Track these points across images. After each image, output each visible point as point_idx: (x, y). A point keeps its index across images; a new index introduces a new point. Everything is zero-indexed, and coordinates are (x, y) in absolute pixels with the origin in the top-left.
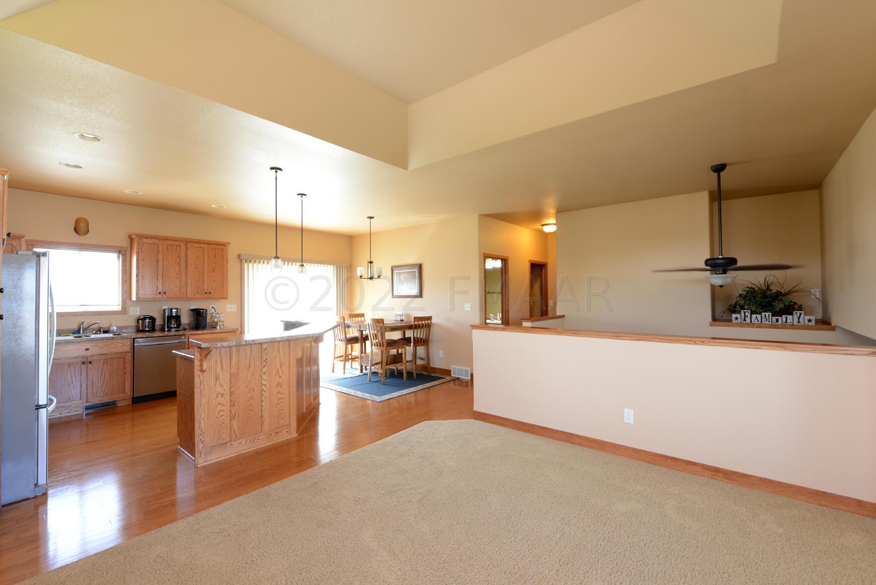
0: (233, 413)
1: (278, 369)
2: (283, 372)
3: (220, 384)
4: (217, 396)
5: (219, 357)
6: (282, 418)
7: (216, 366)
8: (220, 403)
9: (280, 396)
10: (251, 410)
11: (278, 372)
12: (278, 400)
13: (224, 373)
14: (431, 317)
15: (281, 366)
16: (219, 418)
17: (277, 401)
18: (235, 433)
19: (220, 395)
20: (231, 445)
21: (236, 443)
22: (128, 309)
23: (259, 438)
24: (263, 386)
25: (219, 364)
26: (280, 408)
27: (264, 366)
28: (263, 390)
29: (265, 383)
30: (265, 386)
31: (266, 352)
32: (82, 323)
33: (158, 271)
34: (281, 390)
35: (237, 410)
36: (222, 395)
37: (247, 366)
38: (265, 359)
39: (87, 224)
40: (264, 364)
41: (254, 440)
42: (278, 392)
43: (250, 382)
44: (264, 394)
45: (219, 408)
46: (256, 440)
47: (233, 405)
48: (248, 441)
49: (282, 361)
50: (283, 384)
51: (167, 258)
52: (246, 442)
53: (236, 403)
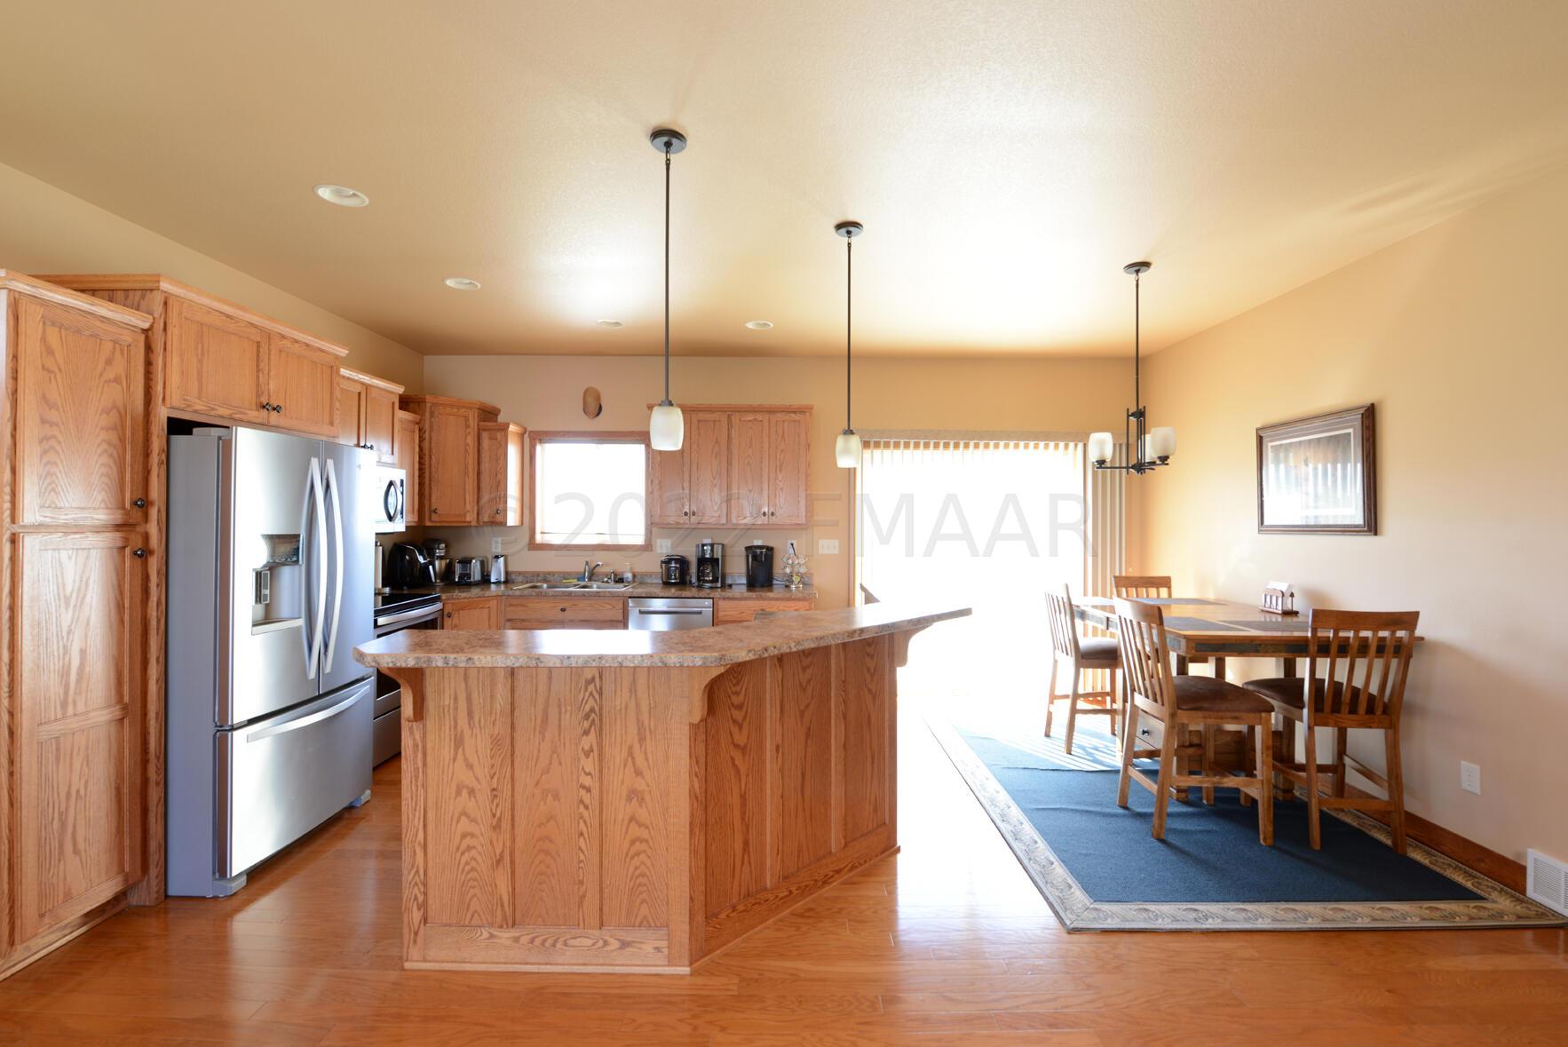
0: (498, 852)
1: (631, 748)
2: (647, 759)
3: (466, 759)
4: (458, 793)
5: (463, 686)
6: (643, 901)
7: (456, 709)
8: (464, 813)
9: (635, 831)
10: (547, 853)
11: (631, 754)
12: (633, 842)
13: (477, 730)
14: (1415, 615)
15: (642, 739)
16: (463, 854)
17: (627, 844)
18: (502, 906)
19: (465, 792)
20: (492, 936)
21: (505, 936)
22: (653, 543)
23: (571, 942)
24: (583, 792)
25: (462, 704)
26: (637, 868)
27: (586, 733)
28: (582, 801)
29: (587, 781)
30: (588, 790)
31: (591, 687)
32: (587, 563)
33: (683, 472)
34: (642, 814)
35: (508, 844)
36: (472, 792)
37: (539, 721)
38: (587, 708)
39: (598, 398)
40: (586, 724)
41: (554, 945)
42: (632, 819)
43: (547, 771)
44: (585, 813)
45: (464, 825)
46: (559, 945)
47: (496, 828)
48: (538, 941)
49: (646, 723)
50: (647, 798)
51: (698, 445)
52: (532, 941)
53: (506, 825)
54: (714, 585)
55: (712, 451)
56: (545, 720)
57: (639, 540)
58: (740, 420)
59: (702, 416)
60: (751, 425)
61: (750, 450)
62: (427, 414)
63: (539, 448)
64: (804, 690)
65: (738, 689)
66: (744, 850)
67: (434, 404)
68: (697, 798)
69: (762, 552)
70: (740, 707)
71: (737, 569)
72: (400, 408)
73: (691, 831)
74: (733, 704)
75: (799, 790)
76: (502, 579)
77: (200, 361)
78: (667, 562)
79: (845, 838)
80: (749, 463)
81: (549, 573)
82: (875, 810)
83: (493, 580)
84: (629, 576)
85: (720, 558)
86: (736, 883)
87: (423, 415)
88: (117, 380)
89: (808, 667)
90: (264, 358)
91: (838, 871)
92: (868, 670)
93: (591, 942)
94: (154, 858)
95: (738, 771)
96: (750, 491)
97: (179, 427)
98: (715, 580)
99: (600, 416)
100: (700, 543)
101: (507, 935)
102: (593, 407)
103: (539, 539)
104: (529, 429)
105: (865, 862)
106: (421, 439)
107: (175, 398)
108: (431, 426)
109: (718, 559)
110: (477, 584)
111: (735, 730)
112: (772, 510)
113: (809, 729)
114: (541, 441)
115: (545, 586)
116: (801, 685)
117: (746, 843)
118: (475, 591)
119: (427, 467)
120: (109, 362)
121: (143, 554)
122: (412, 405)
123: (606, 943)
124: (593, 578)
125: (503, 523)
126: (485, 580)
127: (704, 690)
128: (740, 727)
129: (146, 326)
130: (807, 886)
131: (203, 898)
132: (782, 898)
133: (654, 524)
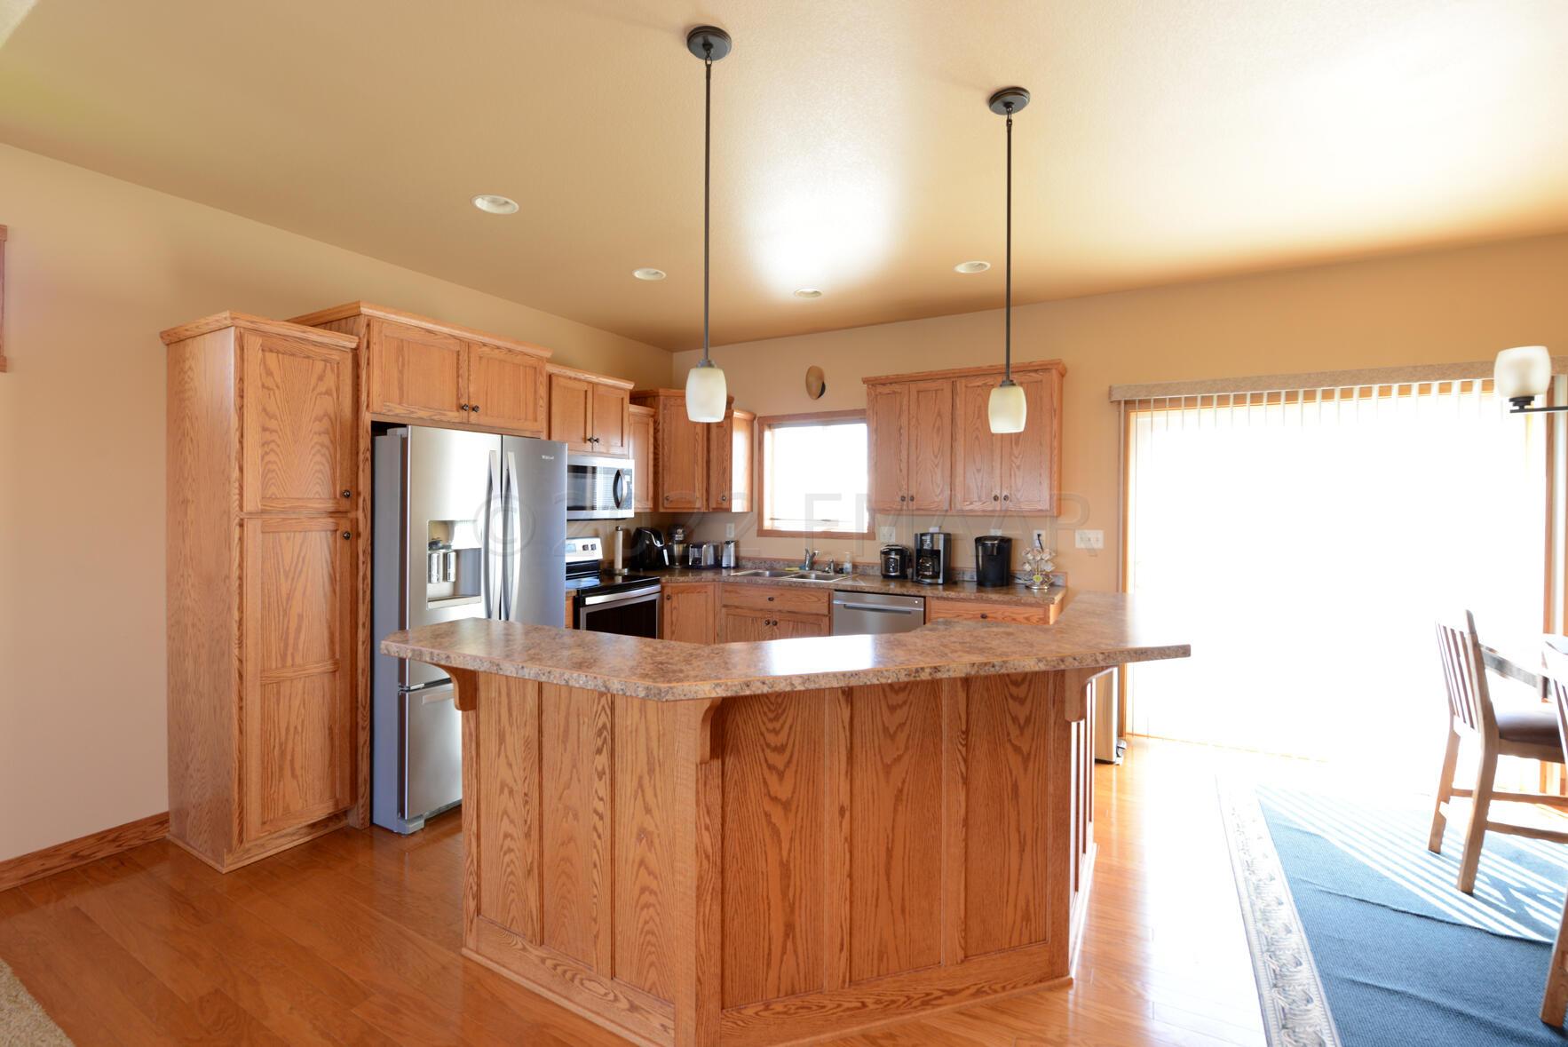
0: (530, 859)
1: (641, 778)
2: (656, 795)
3: (507, 757)
4: (502, 789)
6: (652, 964)
8: (506, 812)
9: (645, 878)
10: (569, 876)
11: (640, 785)
12: (642, 891)
13: (514, 728)
15: (651, 771)
16: (505, 854)
17: (637, 892)
18: (532, 920)
20: (524, 949)
21: (535, 953)
22: (876, 531)
23: (587, 983)
24: (596, 818)
25: (504, 699)
26: (646, 922)
27: (599, 751)
28: (595, 829)
29: (600, 807)
30: (601, 818)
31: (603, 701)
32: (807, 551)
33: (900, 452)
34: (651, 859)
35: (536, 856)
36: (511, 792)
37: (562, 729)
38: (600, 725)
39: (821, 377)
40: (600, 742)
41: (572, 980)
42: (642, 863)
43: (567, 786)
44: (598, 842)
45: (506, 826)
46: (577, 981)
47: (528, 835)
48: (560, 969)
49: (655, 753)
50: (656, 841)
51: (917, 420)
52: (555, 967)
53: (535, 835)
54: (934, 581)
55: (934, 426)
56: (566, 731)
57: (863, 528)
58: (966, 387)
59: (922, 385)
60: (979, 390)
61: (979, 420)
62: (661, 407)
63: (767, 434)
64: (892, 737)
65: (777, 725)
66: (787, 935)
67: (667, 397)
68: (707, 857)
69: (993, 545)
70: (780, 749)
71: (967, 560)
72: (631, 403)
73: (699, 897)
74: (768, 745)
75: (882, 872)
76: (732, 565)
77: (401, 372)
78: (886, 553)
79: (965, 949)
80: (977, 437)
81: (775, 560)
82: (1027, 918)
83: (724, 565)
84: (848, 566)
85: (941, 548)
86: (773, 974)
87: (657, 408)
88: (328, 393)
89: (900, 706)
90: (464, 365)
91: (951, 993)
92: (1015, 719)
93: (603, 991)
95: (775, 832)
96: (979, 471)
97: (379, 428)
98: (936, 576)
99: (825, 394)
100: (920, 531)
101: (537, 953)
102: (816, 387)
103: (767, 525)
104: (758, 415)
105: (1004, 988)
106: (656, 431)
107: (376, 406)
108: (666, 418)
109: (939, 551)
110: (708, 568)
111: (773, 779)
112: (1005, 493)
113: (901, 791)
114: (770, 427)
115: (767, 573)
116: (886, 729)
117: (789, 928)
118: (709, 575)
119: (660, 456)
120: (321, 378)
121: (351, 536)
122: (649, 400)
123: (616, 999)
124: (815, 567)
125: (729, 510)
126: (717, 565)
128: (781, 775)
129: (354, 345)
130: (893, 1002)
131: (392, 832)
132: (849, 1009)
133: (879, 507)
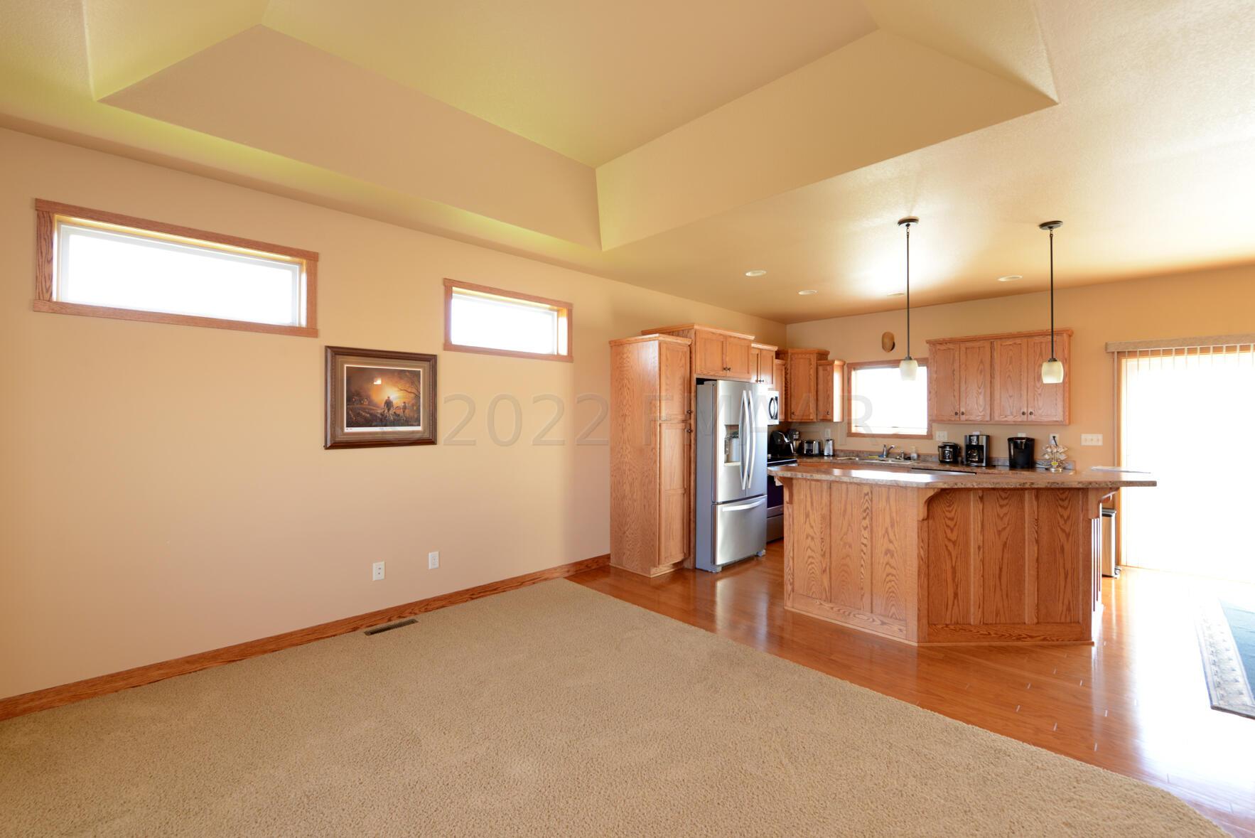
0: (824, 566)
1: (887, 529)
2: (895, 535)
3: (810, 524)
4: (807, 538)
5: (809, 491)
6: (893, 605)
7: (806, 501)
8: (809, 547)
9: (889, 570)
10: (846, 572)
11: (887, 532)
12: (888, 575)
13: (815, 511)
15: (892, 526)
16: (809, 565)
17: (885, 576)
18: (825, 592)
19: (810, 538)
20: (821, 604)
21: (827, 606)
22: (933, 433)
23: (857, 615)
24: (863, 546)
25: (809, 499)
26: (890, 588)
27: (864, 518)
28: (862, 551)
29: (865, 541)
30: (865, 545)
31: (867, 497)
32: (885, 446)
33: (954, 385)
34: (892, 562)
35: (828, 564)
36: (813, 538)
37: (842, 511)
38: (865, 507)
39: (892, 338)
40: (865, 515)
41: (849, 615)
42: (887, 564)
43: (846, 534)
44: (864, 556)
45: (809, 553)
46: (851, 616)
47: (823, 555)
48: (841, 611)
49: (895, 518)
50: (895, 555)
51: (966, 365)
52: (839, 610)
53: (827, 555)
54: (979, 464)
55: (978, 369)
56: (845, 511)
57: (924, 432)
58: (1001, 345)
59: (969, 344)
60: (1011, 347)
61: (1011, 366)
62: (789, 359)
63: (853, 373)
64: (1002, 519)
65: (951, 509)
66: (955, 598)
67: (792, 354)
68: (922, 560)
69: (1021, 443)
70: (952, 519)
71: (1002, 453)
72: (776, 358)
73: (919, 575)
74: (946, 517)
75: (997, 576)
76: (831, 454)
77: (706, 354)
78: (943, 447)
79: (1037, 618)
80: (1009, 376)
81: (860, 451)
82: (1069, 609)
83: (826, 454)
84: (914, 455)
85: (984, 444)
86: (949, 613)
87: (787, 360)
88: (683, 366)
89: (1006, 505)
90: (724, 346)
91: (1031, 637)
92: (1062, 516)
93: (866, 618)
94: (692, 550)
95: (950, 554)
96: (1011, 397)
97: (700, 381)
98: (981, 461)
99: (894, 349)
100: (968, 435)
101: (827, 605)
102: (889, 345)
103: (854, 430)
104: (847, 362)
105: (1057, 640)
106: (786, 374)
107: (698, 371)
108: (791, 366)
109: (983, 446)
110: (816, 456)
111: (948, 531)
112: (1030, 410)
113: (1006, 543)
114: (855, 369)
115: (857, 459)
116: (998, 515)
117: (956, 595)
118: (815, 459)
119: (789, 389)
120: (681, 360)
121: (690, 431)
122: (781, 356)
123: (874, 620)
124: (890, 455)
125: (831, 420)
126: (821, 454)
127: (925, 502)
128: (952, 530)
129: (689, 343)
130: (1003, 635)
131: (707, 571)
132: (982, 634)
133: (933, 420)
